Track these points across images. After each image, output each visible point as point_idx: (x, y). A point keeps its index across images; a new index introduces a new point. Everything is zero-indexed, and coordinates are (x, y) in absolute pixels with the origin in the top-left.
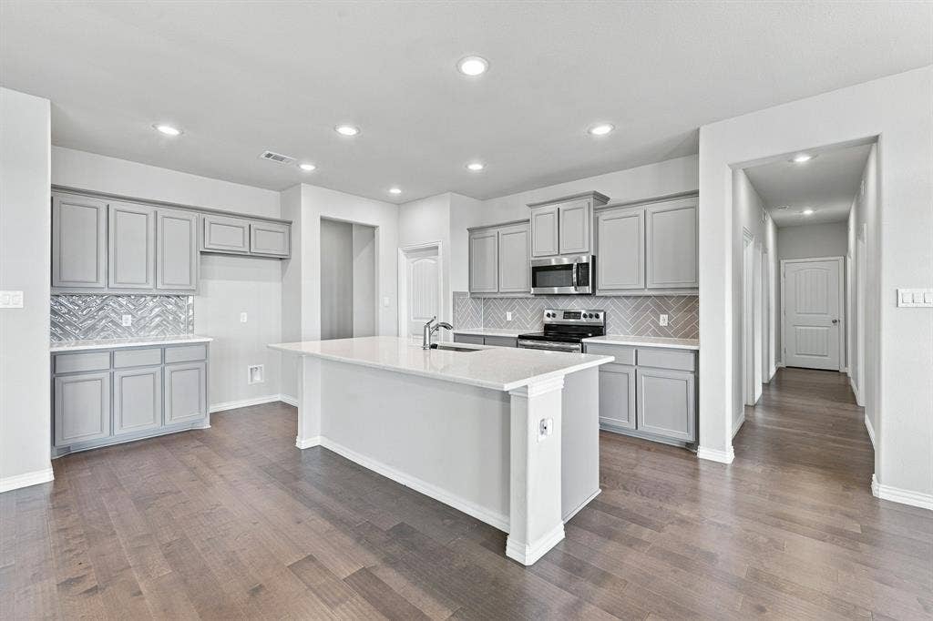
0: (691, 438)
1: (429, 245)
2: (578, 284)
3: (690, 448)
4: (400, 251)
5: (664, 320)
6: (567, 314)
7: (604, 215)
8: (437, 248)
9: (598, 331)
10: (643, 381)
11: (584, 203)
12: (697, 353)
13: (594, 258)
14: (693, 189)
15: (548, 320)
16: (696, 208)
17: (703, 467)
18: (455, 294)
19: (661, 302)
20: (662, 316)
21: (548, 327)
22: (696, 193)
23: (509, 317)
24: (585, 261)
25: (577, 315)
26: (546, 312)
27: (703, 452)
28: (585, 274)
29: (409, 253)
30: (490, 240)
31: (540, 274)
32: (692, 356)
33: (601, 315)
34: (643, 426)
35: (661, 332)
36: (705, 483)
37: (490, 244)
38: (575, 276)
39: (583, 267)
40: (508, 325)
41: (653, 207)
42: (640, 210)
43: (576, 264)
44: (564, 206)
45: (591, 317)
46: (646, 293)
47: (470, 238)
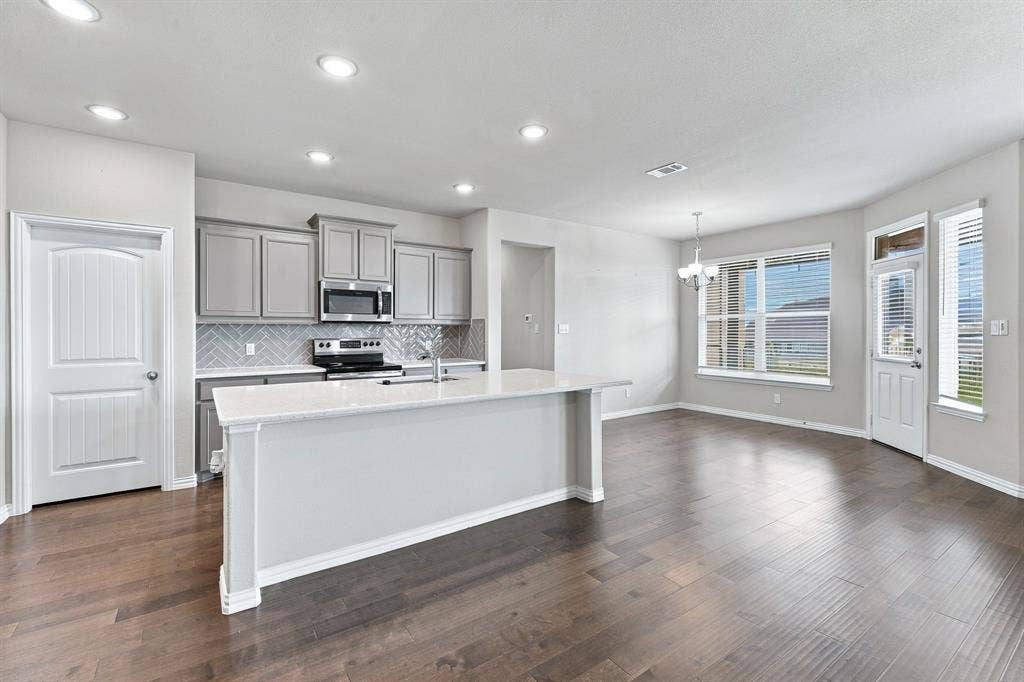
6: (345, 344)
11: (386, 233)
13: (394, 288)
23: (250, 352)
24: (388, 290)
25: (356, 344)
28: (388, 304)
31: (333, 297)
38: (381, 304)
39: (387, 295)
40: (248, 360)
41: (439, 253)
42: (429, 252)
43: (380, 292)
44: (364, 230)
45: (372, 344)
46: (433, 323)
47: (197, 230)
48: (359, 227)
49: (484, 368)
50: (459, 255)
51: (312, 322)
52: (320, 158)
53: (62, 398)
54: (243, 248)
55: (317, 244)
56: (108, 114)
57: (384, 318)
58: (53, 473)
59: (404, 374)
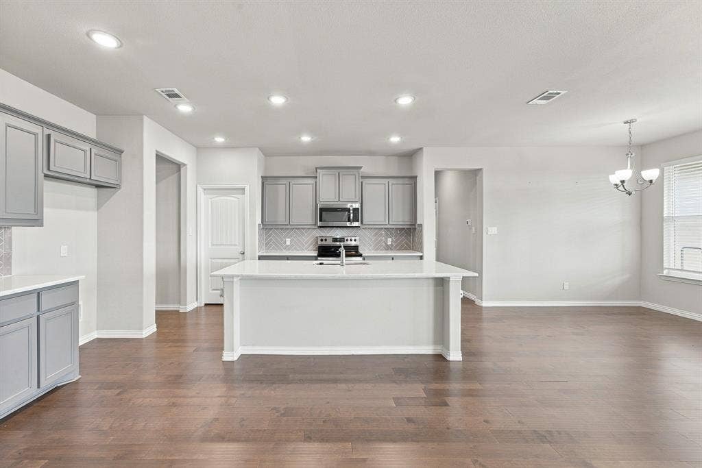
1: (237, 186)
2: (354, 220)
4: (199, 188)
5: (389, 241)
6: (335, 240)
8: (244, 189)
11: (355, 172)
13: (361, 205)
14: (416, 175)
15: (323, 243)
18: (259, 225)
19: (389, 231)
20: (389, 239)
22: (417, 177)
23: (288, 243)
24: (357, 207)
25: (342, 240)
28: (357, 215)
29: (206, 190)
30: (282, 187)
31: (325, 213)
33: (357, 239)
35: (388, 248)
38: (352, 215)
39: (356, 210)
40: (287, 248)
41: (391, 181)
42: (385, 181)
43: (351, 208)
44: (342, 172)
45: (351, 240)
46: (389, 226)
47: (263, 183)
48: (339, 171)
49: (421, 258)
50: (406, 181)
51: (313, 227)
52: (306, 139)
53: (213, 260)
54: (282, 189)
55: (316, 183)
56: (220, 140)
57: (356, 224)
58: (211, 292)
59: (364, 259)
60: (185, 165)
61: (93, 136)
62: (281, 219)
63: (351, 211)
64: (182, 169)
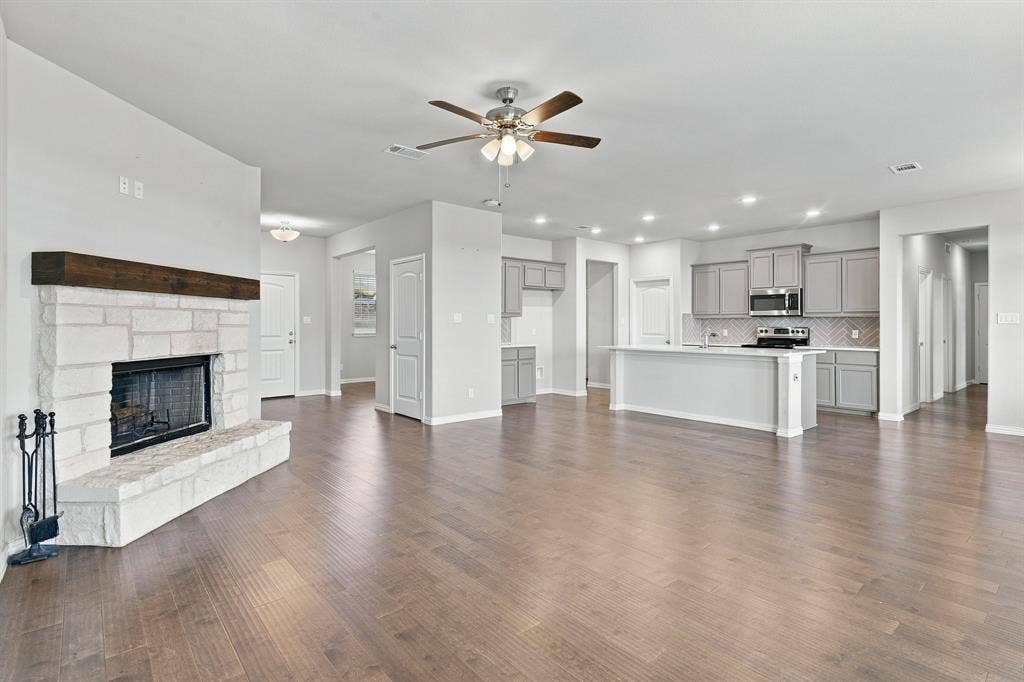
0: (874, 408)
1: (661, 278)
2: (790, 308)
3: (873, 415)
4: (632, 283)
5: (855, 334)
6: (778, 331)
7: (810, 261)
8: (668, 280)
9: (804, 342)
10: (840, 374)
11: (794, 251)
12: (878, 353)
13: (801, 290)
14: (876, 246)
15: (763, 335)
16: (878, 258)
17: (881, 425)
18: (684, 315)
19: (853, 321)
20: (854, 331)
21: (761, 340)
22: (878, 248)
23: (726, 333)
25: (786, 331)
26: (759, 329)
27: (882, 416)
28: (795, 302)
29: (637, 283)
30: (712, 275)
31: (757, 300)
32: (875, 357)
33: (806, 330)
34: (842, 403)
36: (883, 436)
37: (712, 278)
38: (788, 303)
39: (793, 296)
40: (725, 340)
41: (849, 256)
42: (839, 257)
43: (787, 294)
44: (778, 252)
45: (798, 332)
46: (842, 315)
47: (693, 272)
48: (773, 252)
51: (747, 317)
55: (747, 267)
60: (617, 264)
61: (549, 259)
62: (712, 310)
63: (787, 298)
64: (615, 267)
